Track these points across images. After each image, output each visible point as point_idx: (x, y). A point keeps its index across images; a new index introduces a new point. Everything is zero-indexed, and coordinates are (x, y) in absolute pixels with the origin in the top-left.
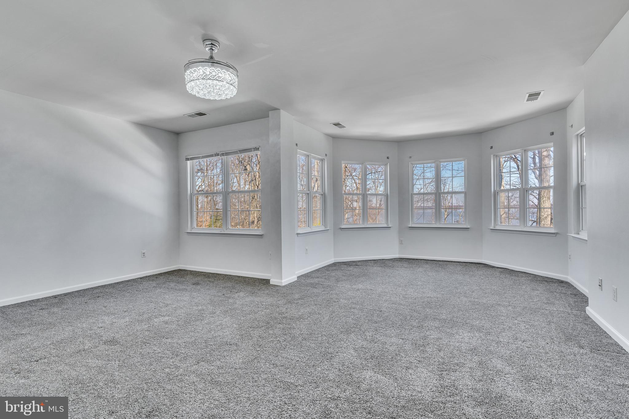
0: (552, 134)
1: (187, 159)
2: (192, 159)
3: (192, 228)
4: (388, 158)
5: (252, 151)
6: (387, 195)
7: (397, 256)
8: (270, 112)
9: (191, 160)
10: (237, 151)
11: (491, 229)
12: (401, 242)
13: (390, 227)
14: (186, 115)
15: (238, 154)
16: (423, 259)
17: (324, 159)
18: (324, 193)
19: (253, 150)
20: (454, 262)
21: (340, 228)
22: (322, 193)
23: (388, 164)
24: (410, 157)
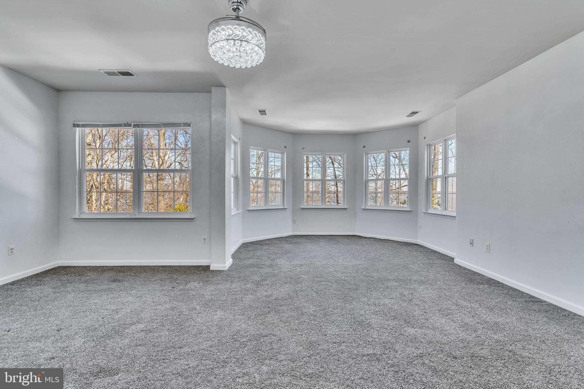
0: (409, 141)
1: (76, 125)
2: (84, 126)
3: (81, 213)
4: (285, 147)
5: (181, 127)
6: (284, 180)
7: (290, 234)
8: (213, 89)
9: (82, 127)
10: (160, 124)
11: (363, 209)
12: (294, 221)
13: (286, 209)
14: (102, 71)
15: (161, 127)
16: (313, 235)
17: (237, 143)
18: (237, 176)
19: (182, 125)
20: (336, 236)
21: (248, 210)
22: (235, 176)
23: (285, 153)
24: (303, 148)
